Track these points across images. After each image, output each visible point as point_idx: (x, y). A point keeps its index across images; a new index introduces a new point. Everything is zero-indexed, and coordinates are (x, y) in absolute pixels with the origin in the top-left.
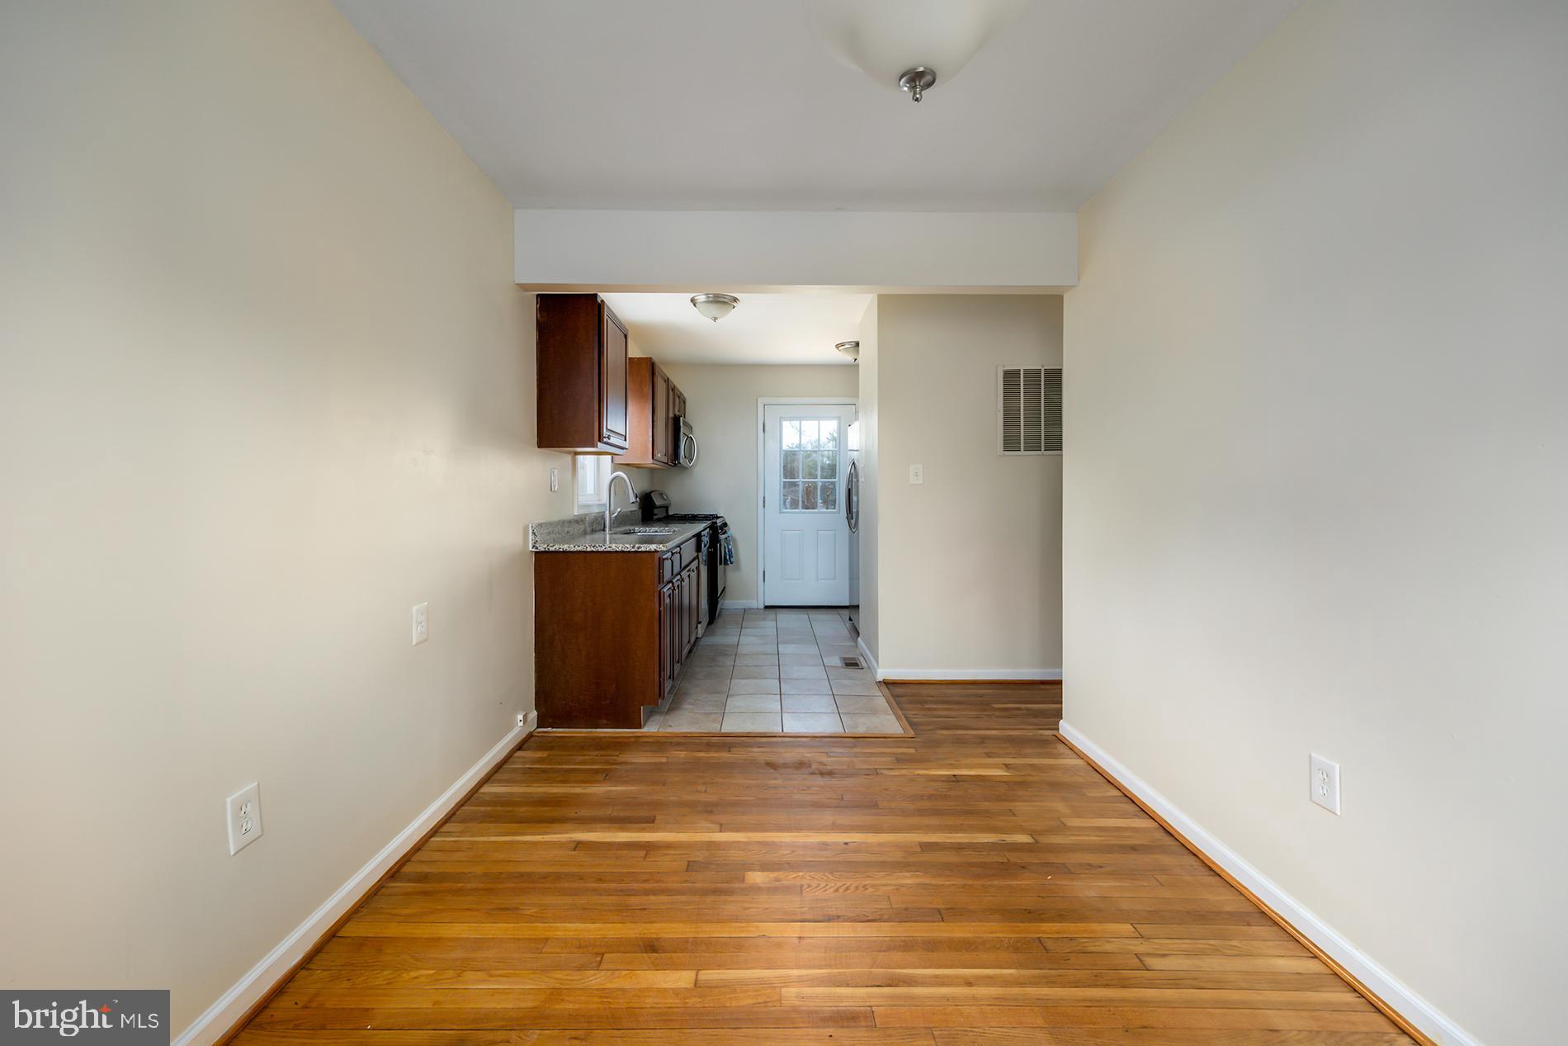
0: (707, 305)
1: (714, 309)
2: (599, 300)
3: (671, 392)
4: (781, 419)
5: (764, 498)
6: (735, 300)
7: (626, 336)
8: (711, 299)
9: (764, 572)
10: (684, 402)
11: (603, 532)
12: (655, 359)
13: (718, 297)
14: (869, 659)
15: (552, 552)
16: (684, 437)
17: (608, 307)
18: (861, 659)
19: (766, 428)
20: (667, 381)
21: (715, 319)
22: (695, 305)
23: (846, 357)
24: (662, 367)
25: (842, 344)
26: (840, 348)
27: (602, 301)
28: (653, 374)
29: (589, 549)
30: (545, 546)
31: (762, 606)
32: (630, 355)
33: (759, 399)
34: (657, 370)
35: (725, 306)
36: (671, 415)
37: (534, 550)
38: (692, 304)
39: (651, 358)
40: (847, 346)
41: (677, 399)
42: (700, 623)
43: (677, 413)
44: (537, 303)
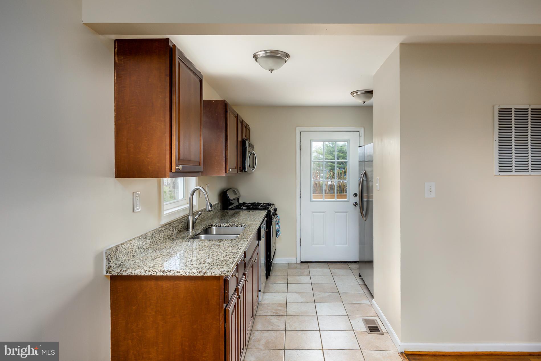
0: (265, 59)
1: (270, 62)
2: (171, 45)
3: (240, 125)
4: (311, 141)
5: (300, 192)
6: (287, 56)
7: (201, 81)
8: (268, 55)
9: (300, 239)
10: (249, 130)
11: (186, 232)
12: (228, 101)
13: (274, 53)
14: (386, 324)
15: (125, 276)
16: (248, 154)
17: (179, 50)
18: (378, 319)
19: (301, 147)
20: (237, 117)
21: (271, 70)
22: (256, 60)
23: (358, 101)
24: (234, 108)
25: (356, 92)
26: (354, 95)
27: (174, 45)
28: (226, 112)
29: (158, 274)
30: (118, 271)
31: (299, 262)
32: (205, 97)
33: (297, 128)
34: (229, 108)
35: (279, 60)
36: (240, 139)
37: (108, 274)
38: (254, 60)
39: (225, 100)
40: (359, 93)
41: (244, 129)
42: (260, 291)
43: (244, 137)
44: (115, 48)
